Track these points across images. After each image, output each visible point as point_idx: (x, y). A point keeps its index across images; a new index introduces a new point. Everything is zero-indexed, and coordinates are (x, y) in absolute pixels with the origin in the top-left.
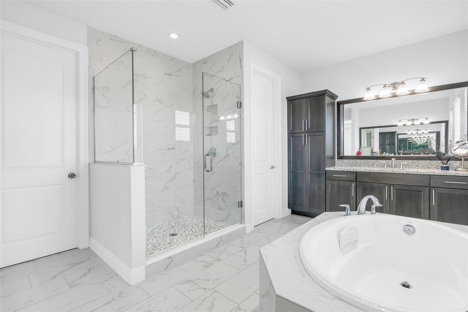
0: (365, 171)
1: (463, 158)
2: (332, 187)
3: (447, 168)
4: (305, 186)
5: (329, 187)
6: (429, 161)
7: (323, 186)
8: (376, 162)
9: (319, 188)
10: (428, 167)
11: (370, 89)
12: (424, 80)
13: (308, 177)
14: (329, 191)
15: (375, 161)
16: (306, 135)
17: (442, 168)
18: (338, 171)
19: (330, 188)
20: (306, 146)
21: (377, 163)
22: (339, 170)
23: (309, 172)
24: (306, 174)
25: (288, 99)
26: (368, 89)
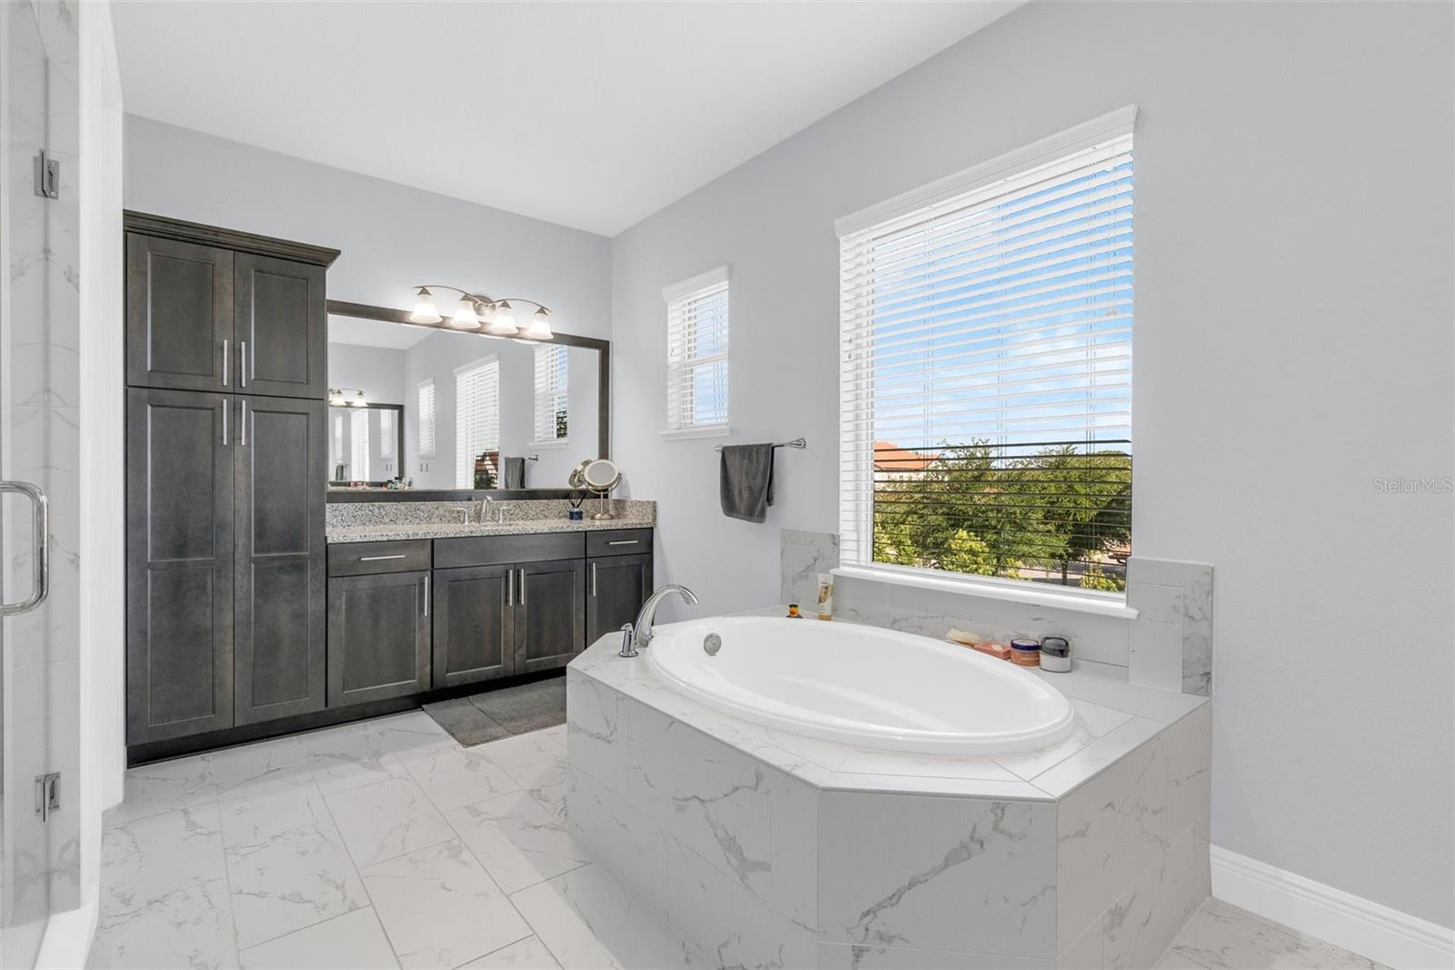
0: (458, 536)
1: (602, 493)
2: (351, 602)
3: (579, 516)
4: (229, 621)
5: (340, 603)
6: (546, 501)
7: (314, 605)
8: (437, 508)
9: (299, 616)
10: (545, 516)
11: (428, 293)
12: (544, 312)
13: (245, 581)
14: (338, 619)
15: (436, 504)
16: (241, 403)
17: (572, 516)
18: (377, 541)
19: (344, 607)
20: (239, 454)
21: (441, 511)
22: (379, 539)
23: (251, 560)
24: (237, 567)
25: (131, 223)
26: (424, 291)
